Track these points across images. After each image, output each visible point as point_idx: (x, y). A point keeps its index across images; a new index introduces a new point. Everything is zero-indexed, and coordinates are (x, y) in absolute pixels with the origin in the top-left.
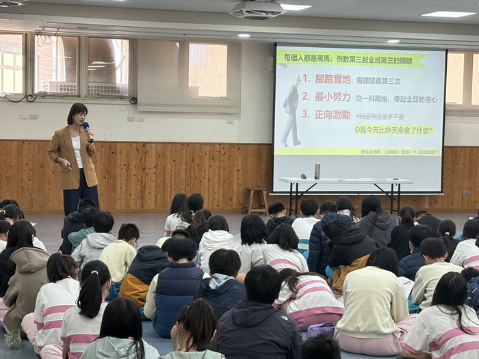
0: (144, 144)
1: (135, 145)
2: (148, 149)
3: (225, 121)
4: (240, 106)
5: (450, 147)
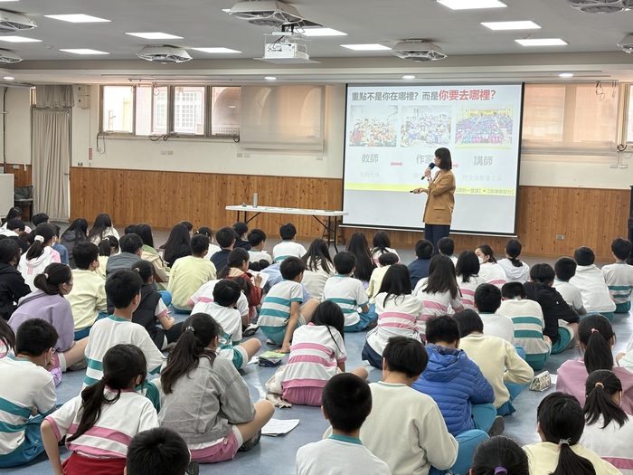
0: (248, 176)
1: (241, 177)
2: (251, 181)
3: (315, 157)
4: (325, 144)
5: (540, 188)
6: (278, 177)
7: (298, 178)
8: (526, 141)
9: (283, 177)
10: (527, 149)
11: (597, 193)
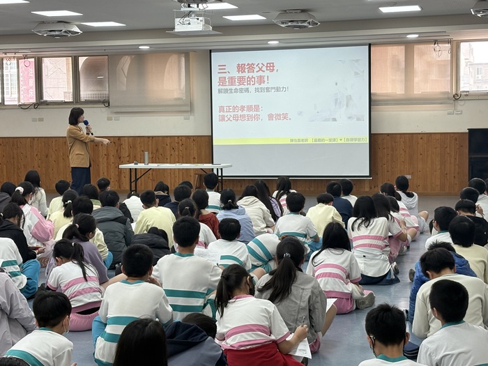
0: (119, 138)
2: (122, 142)
3: (183, 117)
4: (191, 105)
5: (388, 135)
6: (149, 137)
7: (167, 137)
8: (375, 94)
9: (153, 137)
10: (375, 101)
11: (438, 137)
